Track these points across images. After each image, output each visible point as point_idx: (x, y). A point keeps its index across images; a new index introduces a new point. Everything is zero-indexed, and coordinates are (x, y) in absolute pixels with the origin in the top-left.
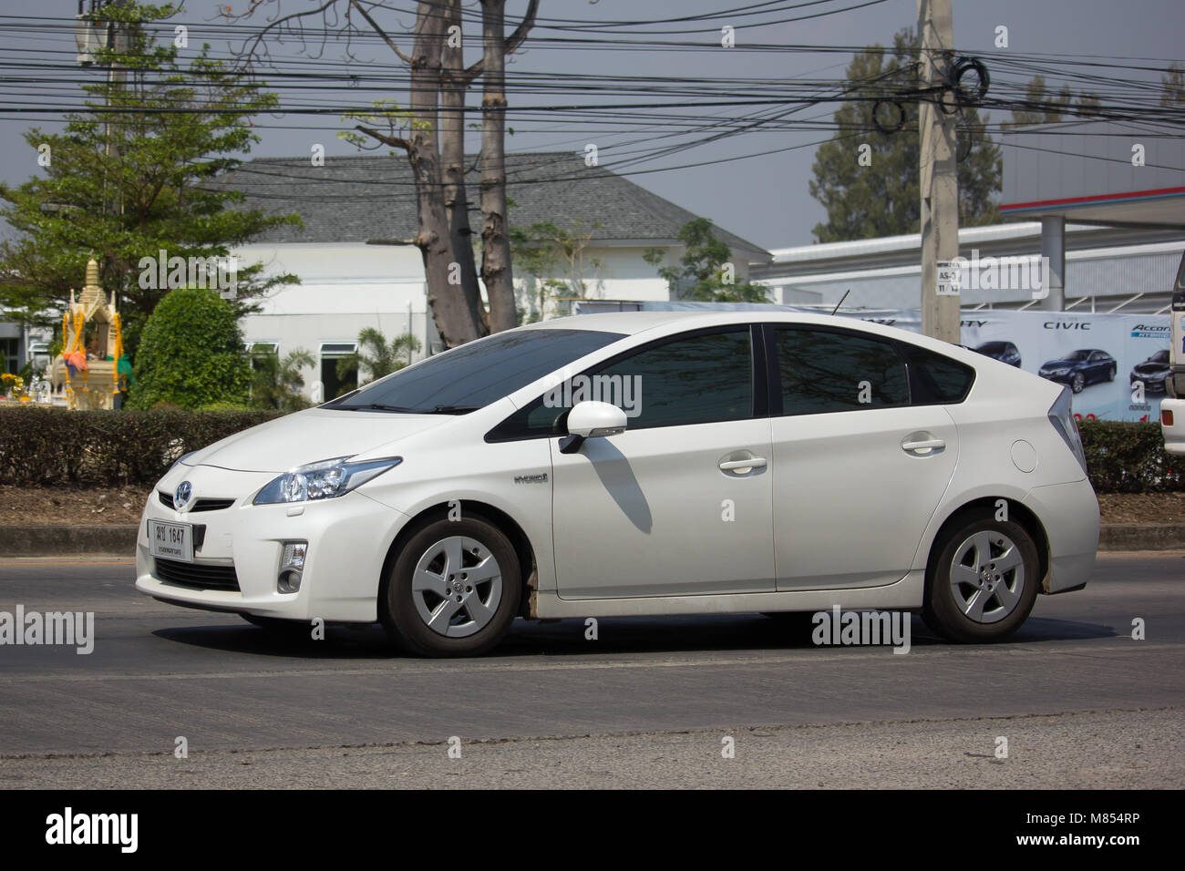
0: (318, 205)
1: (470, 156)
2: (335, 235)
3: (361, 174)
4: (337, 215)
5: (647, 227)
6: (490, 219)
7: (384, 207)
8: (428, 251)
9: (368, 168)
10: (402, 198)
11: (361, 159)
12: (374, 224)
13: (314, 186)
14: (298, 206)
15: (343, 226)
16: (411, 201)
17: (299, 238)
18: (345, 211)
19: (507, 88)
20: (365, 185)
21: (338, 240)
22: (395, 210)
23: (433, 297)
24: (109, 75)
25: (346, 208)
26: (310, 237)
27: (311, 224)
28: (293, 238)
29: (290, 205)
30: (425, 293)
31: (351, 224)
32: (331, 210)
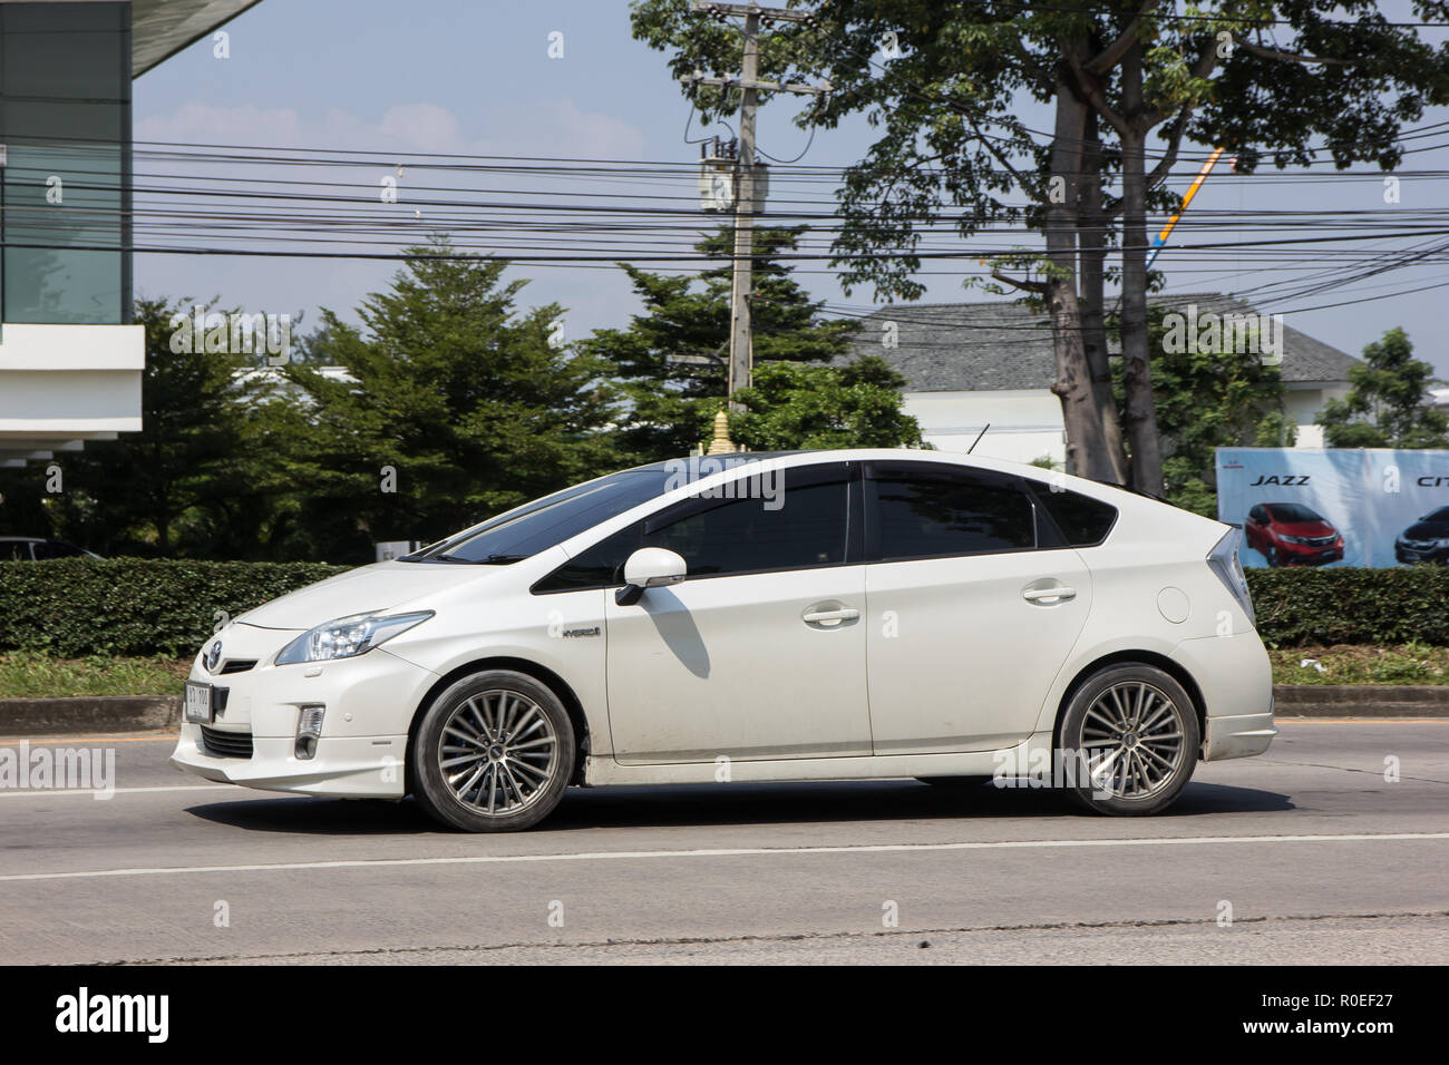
0: (951, 353)
1: (1109, 299)
2: (969, 384)
3: (996, 321)
4: (971, 363)
5: (1297, 370)
6: (1132, 364)
7: (1020, 354)
8: (1068, 399)
9: (1002, 314)
10: (1038, 343)
11: (996, 304)
12: (1009, 372)
13: (947, 333)
14: (931, 354)
15: (978, 374)
16: (1049, 348)
17: (932, 387)
18: (979, 359)
19: (1148, 226)
20: (999, 330)
21: (972, 389)
22: (1031, 357)
23: (1073, 446)
24: (734, 221)
25: (980, 355)
26: (944, 387)
27: (944, 373)
28: (926, 388)
29: (923, 354)
30: (1064, 442)
31: (986, 372)
32: (964, 358)
